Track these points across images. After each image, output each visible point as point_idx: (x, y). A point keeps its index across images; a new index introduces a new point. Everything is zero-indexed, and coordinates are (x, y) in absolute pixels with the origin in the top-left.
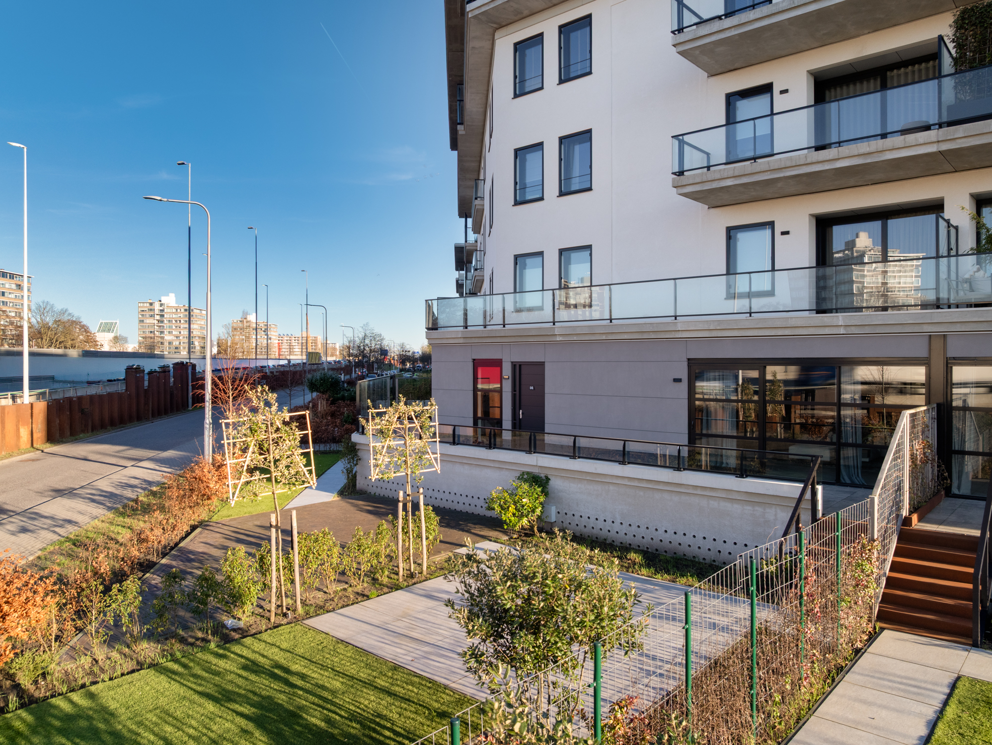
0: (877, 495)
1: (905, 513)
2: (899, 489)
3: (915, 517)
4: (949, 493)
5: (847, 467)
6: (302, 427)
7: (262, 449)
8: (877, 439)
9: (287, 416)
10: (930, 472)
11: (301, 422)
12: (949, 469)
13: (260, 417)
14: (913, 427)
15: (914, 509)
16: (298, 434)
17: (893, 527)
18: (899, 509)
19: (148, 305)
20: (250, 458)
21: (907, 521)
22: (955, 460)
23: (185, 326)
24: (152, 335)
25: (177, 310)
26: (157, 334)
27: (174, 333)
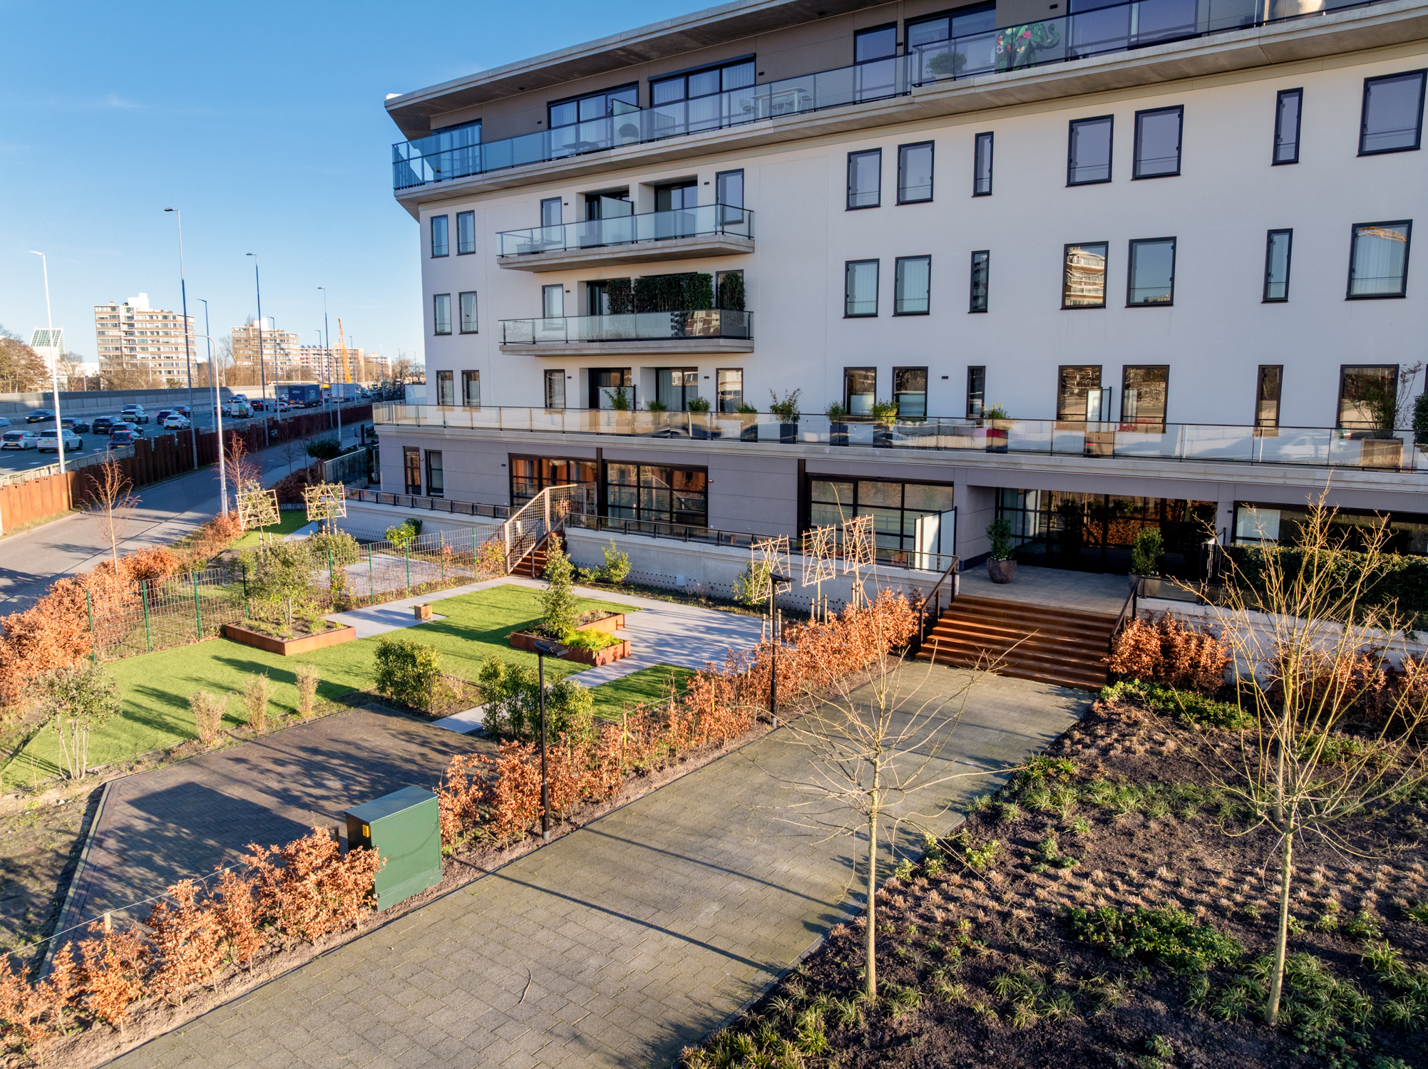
6: (272, 496)
7: (254, 506)
9: (265, 492)
11: (272, 495)
13: (253, 494)
16: (271, 500)
19: (109, 309)
20: (248, 511)
22: (609, 509)
23: (166, 339)
24: (118, 353)
25: (151, 317)
26: (126, 351)
27: (150, 349)
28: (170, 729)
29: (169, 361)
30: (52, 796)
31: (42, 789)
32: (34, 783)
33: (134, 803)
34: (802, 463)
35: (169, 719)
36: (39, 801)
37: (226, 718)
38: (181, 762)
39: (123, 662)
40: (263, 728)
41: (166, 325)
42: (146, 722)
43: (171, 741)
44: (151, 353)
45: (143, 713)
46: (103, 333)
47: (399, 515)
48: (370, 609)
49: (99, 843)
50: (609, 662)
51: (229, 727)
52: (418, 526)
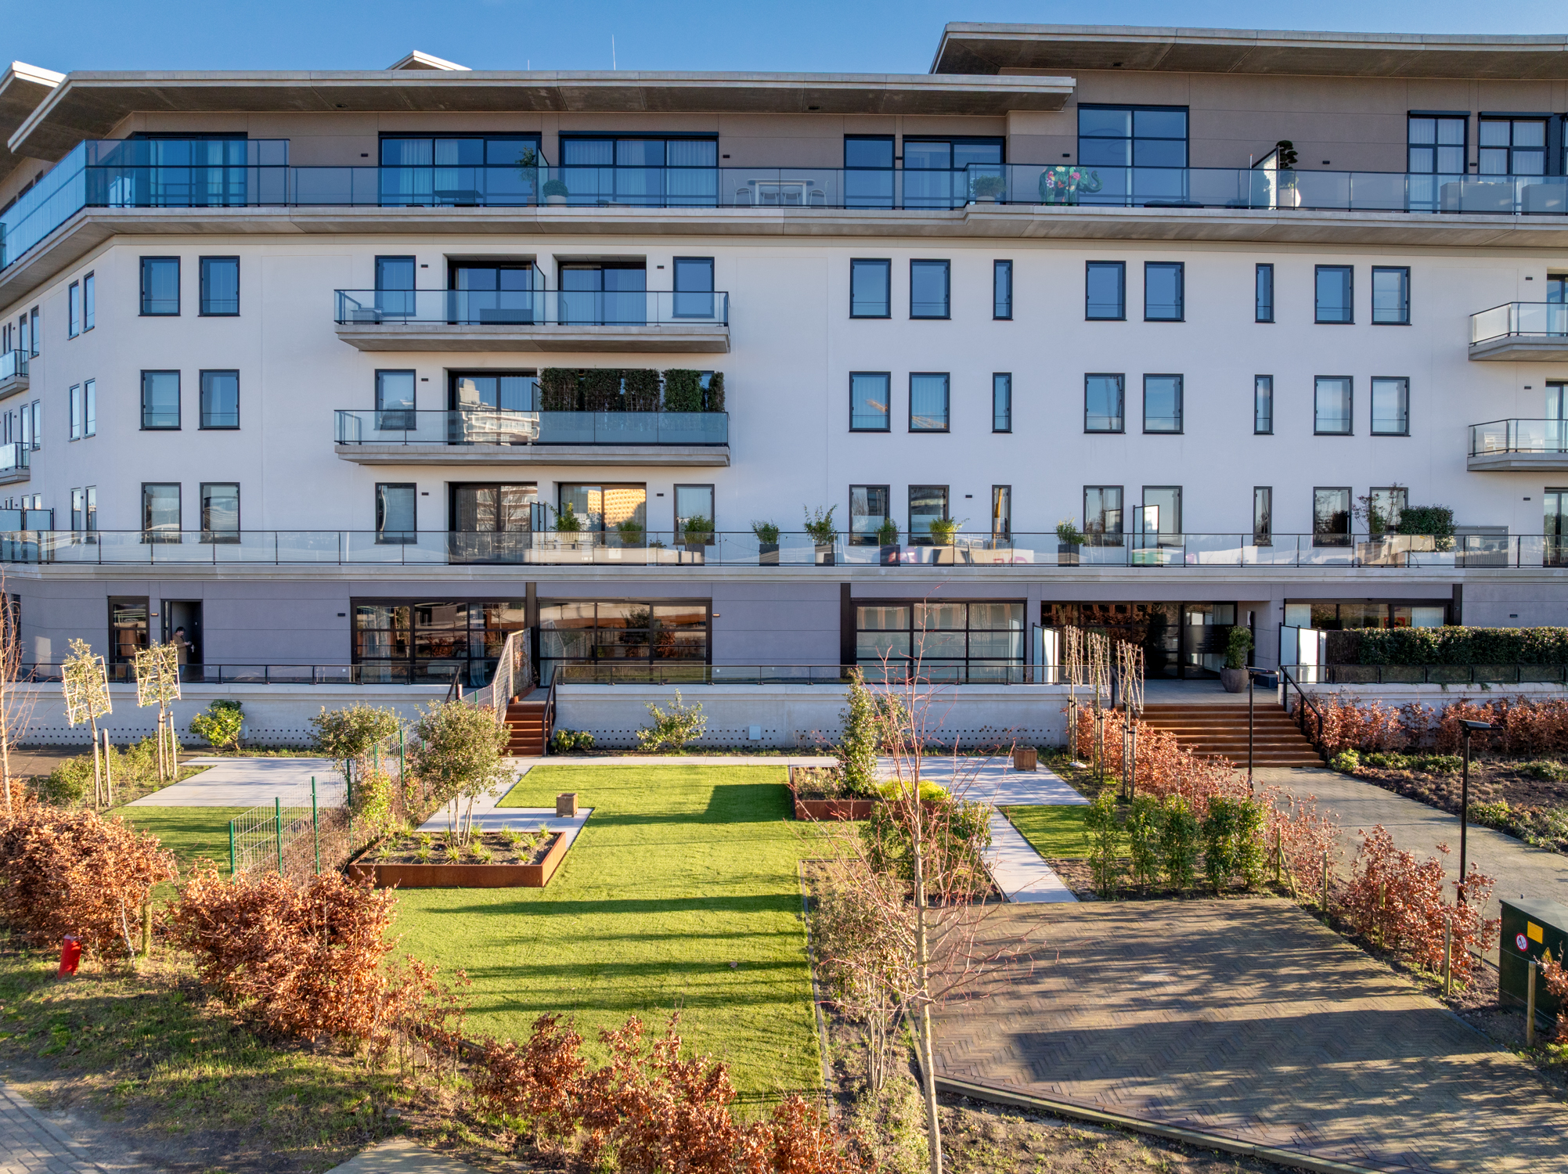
0: (495, 683)
1: (511, 696)
2: (507, 681)
3: (517, 698)
4: (538, 686)
5: (475, 677)
8: (493, 652)
10: (527, 671)
12: (538, 670)
14: (514, 644)
15: (516, 694)
17: (504, 705)
18: (507, 694)
21: (512, 701)
22: (542, 663)
34: (845, 588)
52: (237, 710)
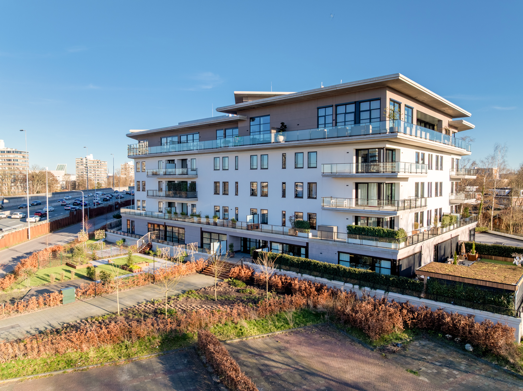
7: (82, 236)
13: (82, 233)
16: (86, 234)
19: (80, 160)
23: (98, 169)
24: (82, 174)
25: (93, 162)
26: (85, 173)
27: (92, 173)
28: (47, 281)
29: (98, 176)
30: (23, 290)
31: (21, 289)
32: (20, 287)
33: (35, 291)
34: (201, 228)
35: (47, 279)
36: (21, 291)
37: (56, 279)
38: (46, 286)
39: (44, 269)
40: (63, 281)
41: (98, 165)
42: (43, 280)
43: (45, 282)
44: (93, 174)
45: (43, 278)
46: (78, 167)
47: (121, 237)
48: (100, 260)
49: (28, 296)
50: (137, 272)
51: (57, 281)
52: (124, 240)
